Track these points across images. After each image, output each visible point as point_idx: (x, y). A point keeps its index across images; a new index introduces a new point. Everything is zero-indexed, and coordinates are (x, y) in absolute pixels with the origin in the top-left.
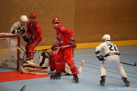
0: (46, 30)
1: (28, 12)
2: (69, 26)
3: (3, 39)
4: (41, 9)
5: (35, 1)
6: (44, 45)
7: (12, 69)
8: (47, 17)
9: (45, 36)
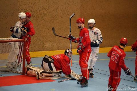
0: (51, 36)
1: (34, 18)
2: (74, 32)
3: (9, 44)
4: (47, 15)
5: (41, 7)
6: (49, 50)
7: (17, 73)
8: (53, 22)
9: (51, 41)
